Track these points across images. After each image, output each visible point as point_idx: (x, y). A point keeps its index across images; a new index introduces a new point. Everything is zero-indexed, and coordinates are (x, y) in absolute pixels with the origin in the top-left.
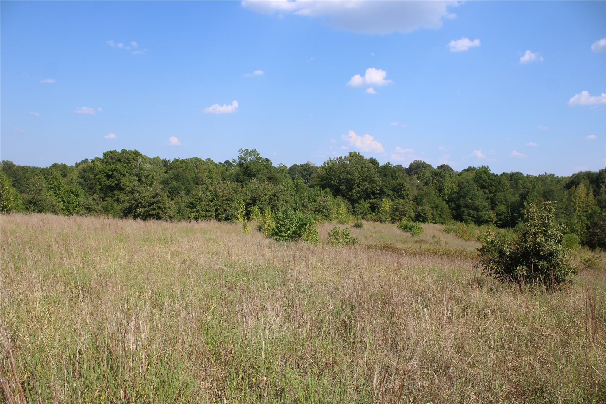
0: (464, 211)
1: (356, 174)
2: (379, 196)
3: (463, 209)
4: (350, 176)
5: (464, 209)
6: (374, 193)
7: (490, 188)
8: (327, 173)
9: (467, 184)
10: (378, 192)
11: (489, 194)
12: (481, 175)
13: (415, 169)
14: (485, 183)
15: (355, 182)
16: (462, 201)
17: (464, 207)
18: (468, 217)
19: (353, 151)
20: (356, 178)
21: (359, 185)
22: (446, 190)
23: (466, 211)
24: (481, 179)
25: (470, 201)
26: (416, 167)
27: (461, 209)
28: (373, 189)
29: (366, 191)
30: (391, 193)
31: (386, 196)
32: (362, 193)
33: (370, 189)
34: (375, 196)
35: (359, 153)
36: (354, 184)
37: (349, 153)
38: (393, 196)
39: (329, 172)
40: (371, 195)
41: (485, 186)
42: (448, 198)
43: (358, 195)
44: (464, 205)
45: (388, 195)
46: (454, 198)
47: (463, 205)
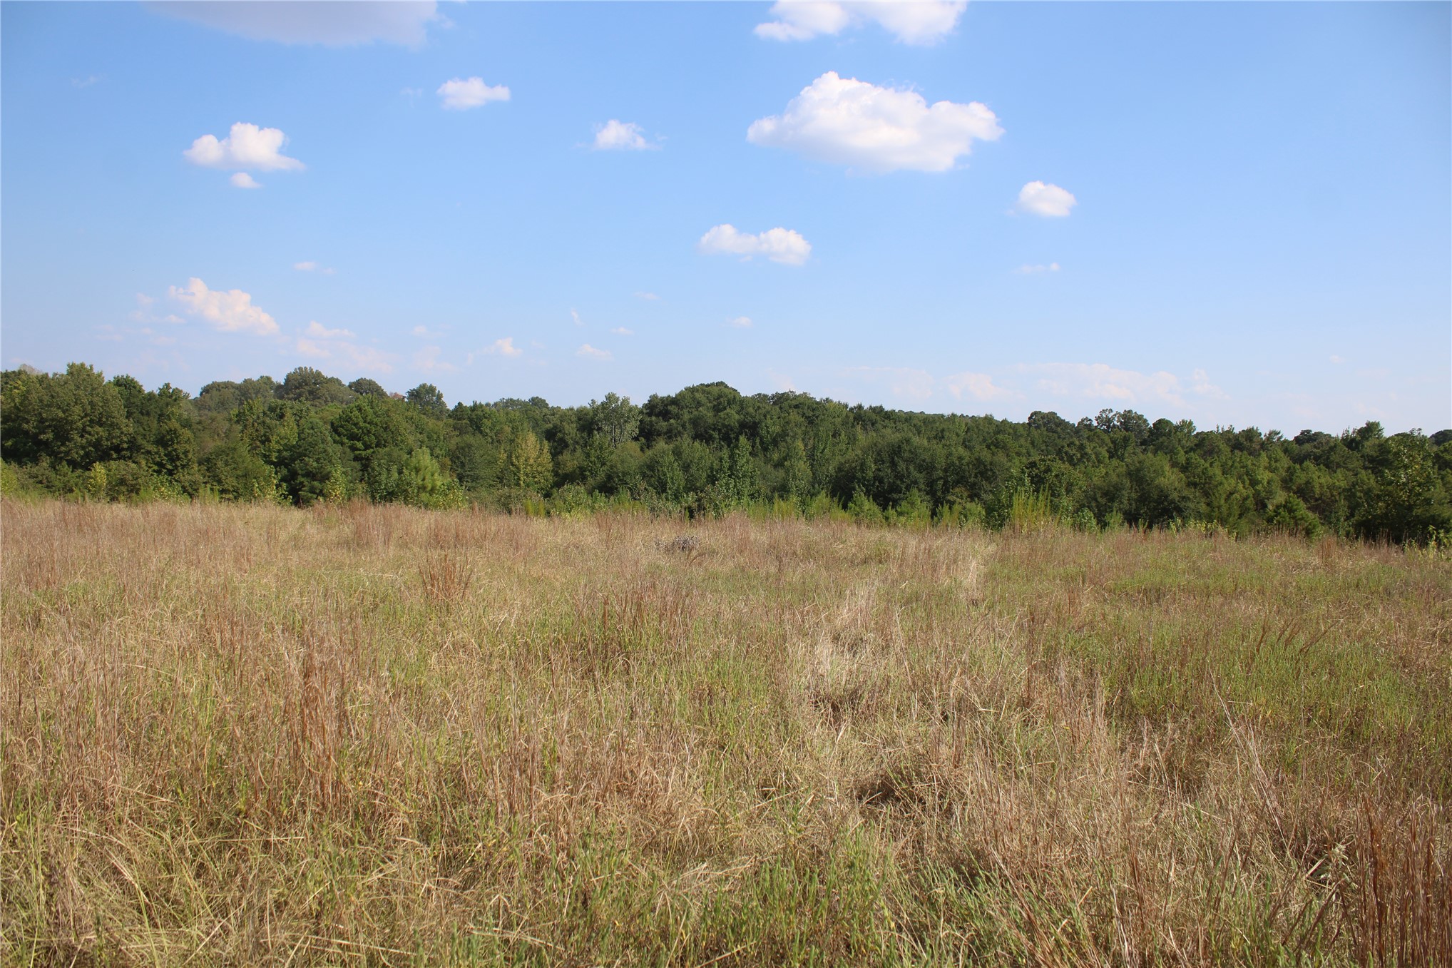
0: (303, 482)
1: (77, 410)
2: (129, 454)
3: (300, 479)
4: (61, 414)
5: (302, 479)
6: (118, 449)
7: (366, 438)
8: (16, 407)
9: (311, 431)
10: (125, 446)
11: (365, 450)
12: (350, 414)
13: (297, 388)
14: (356, 430)
15: (74, 426)
16: (297, 465)
17: (303, 476)
18: (310, 495)
19: (78, 362)
20: (76, 417)
21: (83, 432)
22: (274, 442)
23: (306, 483)
24: (349, 422)
25: (315, 464)
26: (299, 383)
27: (297, 479)
28: (114, 441)
29: (97, 445)
30: (153, 448)
31: (142, 453)
32: (91, 448)
33: (107, 440)
34: (119, 454)
35: (91, 367)
36: (72, 429)
37: (68, 365)
38: (156, 453)
39: (21, 404)
40: (113, 452)
41: (357, 434)
42: (276, 458)
43: (82, 452)
44: (304, 472)
45: (149, 452)
46: (286, 459)
47: (300, 472)
